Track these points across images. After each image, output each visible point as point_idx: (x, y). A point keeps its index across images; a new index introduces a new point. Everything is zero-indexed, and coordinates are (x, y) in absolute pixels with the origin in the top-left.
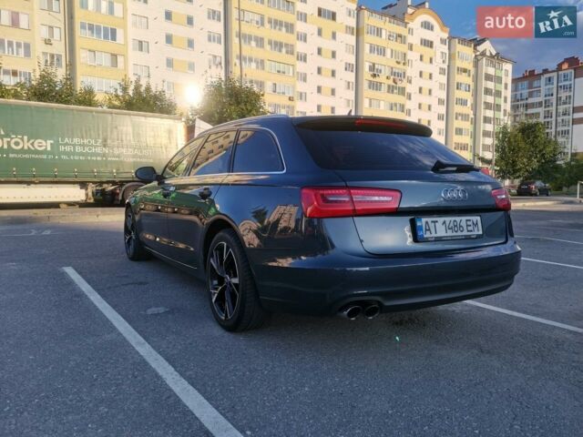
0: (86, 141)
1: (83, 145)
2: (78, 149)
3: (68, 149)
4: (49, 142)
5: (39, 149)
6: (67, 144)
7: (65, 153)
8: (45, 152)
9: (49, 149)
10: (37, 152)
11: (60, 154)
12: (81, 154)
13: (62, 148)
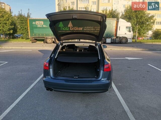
0: (90, 27)
1: (89, 29)
2: (88, 30)
3: (86, 29)
4: (82, 28)
5: (80, 30)
6: (86, 28)
7: (85, 30)
8: (81, 30)
9: (82, 30)
10: (79, 31)
11: (84, 31)
12: (88, 31)
13: (84, 29)
